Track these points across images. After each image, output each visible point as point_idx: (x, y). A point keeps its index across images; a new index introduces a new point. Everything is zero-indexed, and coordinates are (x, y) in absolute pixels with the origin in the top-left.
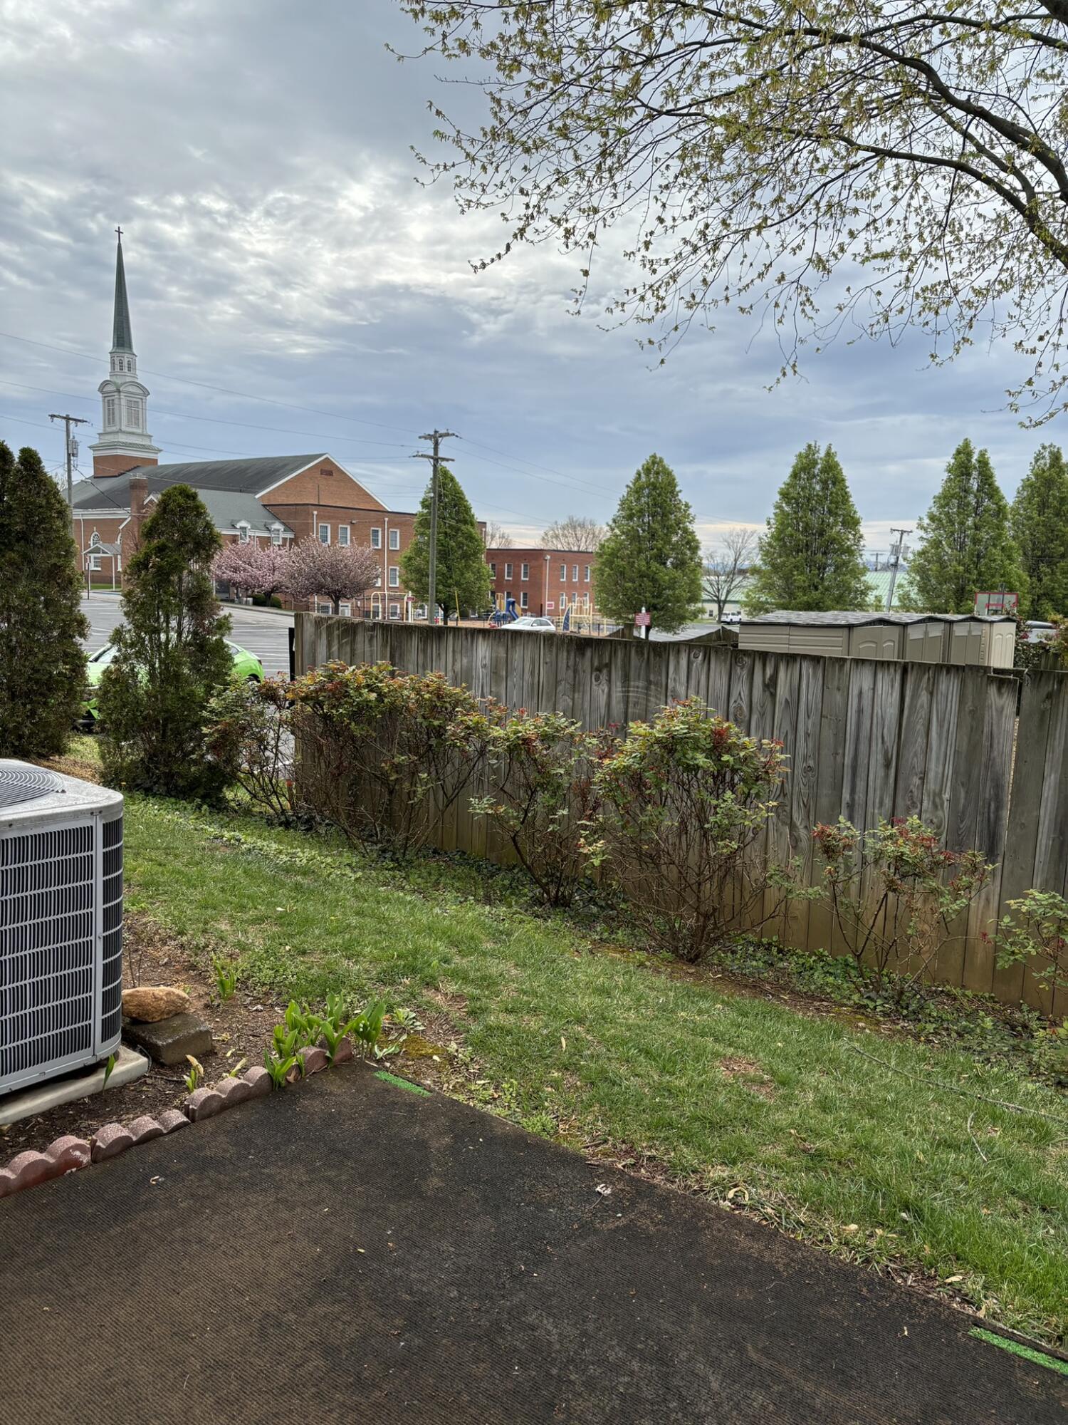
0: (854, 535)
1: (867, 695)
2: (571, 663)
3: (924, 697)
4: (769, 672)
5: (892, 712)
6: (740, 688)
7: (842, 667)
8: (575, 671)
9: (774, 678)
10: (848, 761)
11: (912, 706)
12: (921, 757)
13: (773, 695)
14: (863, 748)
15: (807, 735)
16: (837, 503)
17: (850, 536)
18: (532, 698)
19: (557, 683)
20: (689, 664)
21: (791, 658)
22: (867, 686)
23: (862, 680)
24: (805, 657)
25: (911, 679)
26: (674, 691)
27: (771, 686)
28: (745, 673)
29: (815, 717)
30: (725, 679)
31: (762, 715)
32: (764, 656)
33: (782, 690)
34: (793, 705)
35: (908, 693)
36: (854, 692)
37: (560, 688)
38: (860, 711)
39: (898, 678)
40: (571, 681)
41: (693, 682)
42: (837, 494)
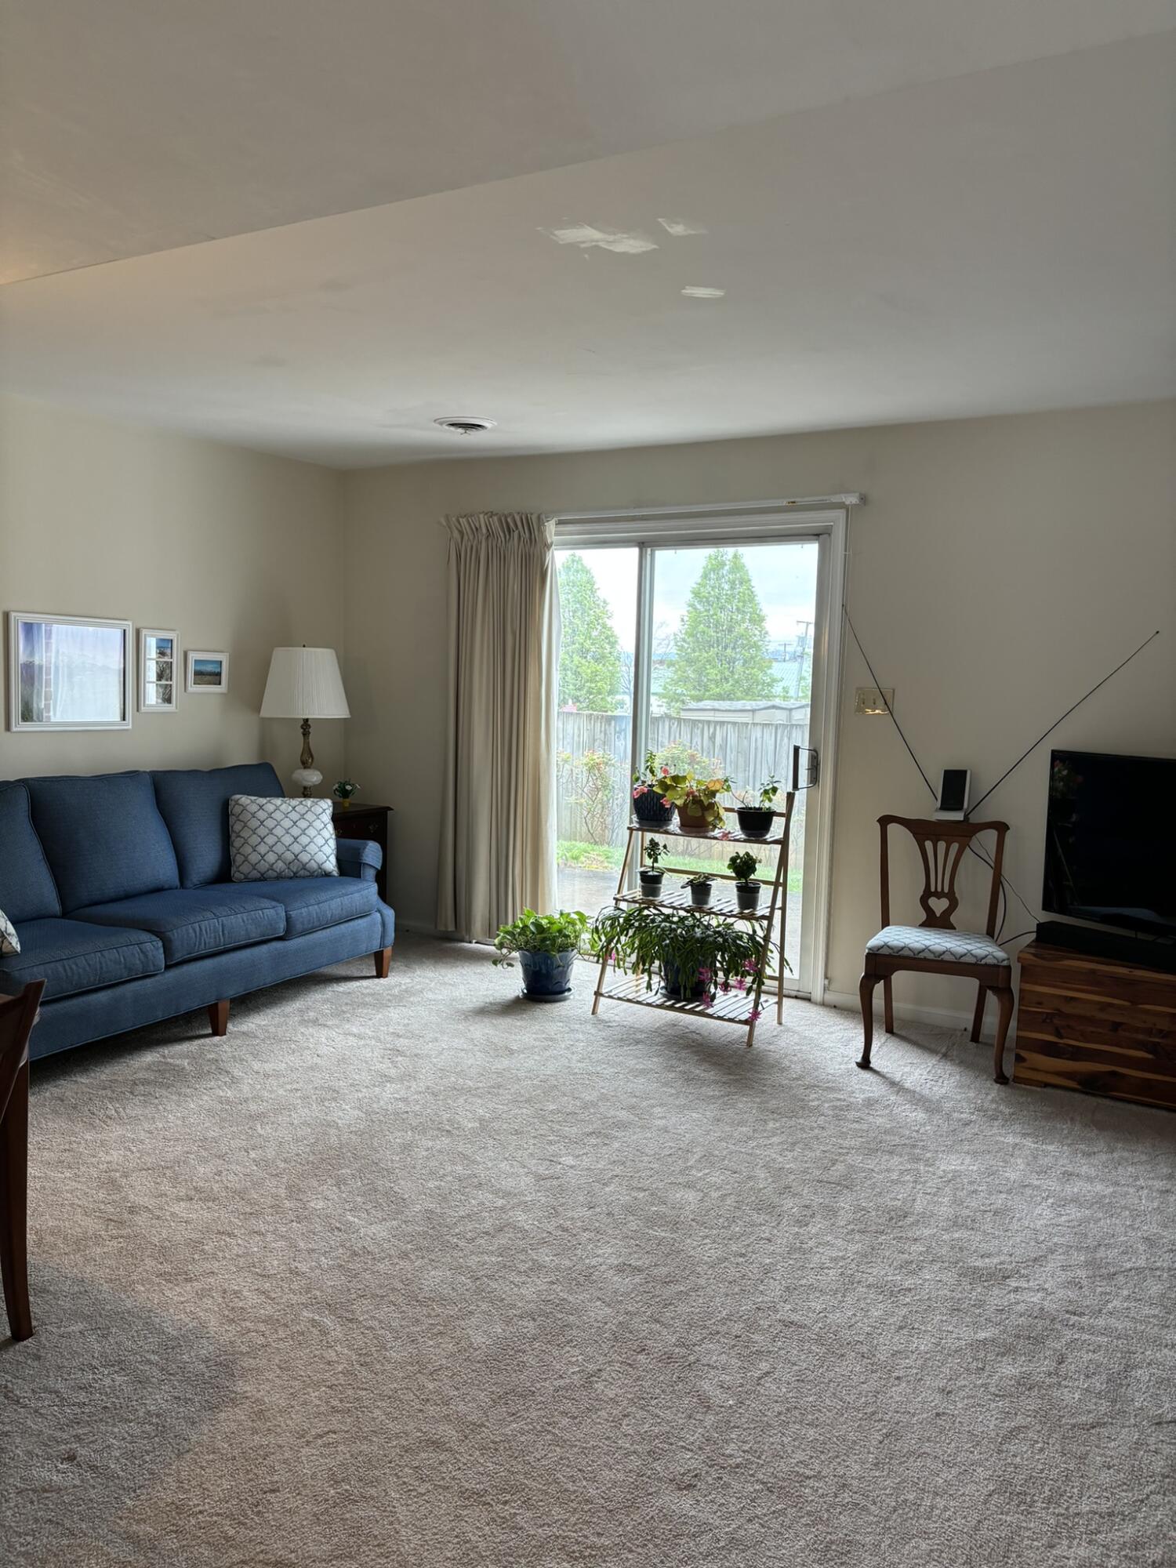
0: (760, 631)
1: (759, 740)
2: (603, 729)
3: (786, 740)
4: (711, 730)
5: (771, 748)
6: (697, 739)
7: (747, 727)
8: (605, 734)
9: (714, 734)
10: (751, 774)
11: (780, 745)
12: (785, 769)
13: (714, 743)
14: (758, 766)
15: (731, 762)
16: (744, 602)
17: (757, 632)
18: (579, 750)
19: (594, 740)
20: (670, 728)
21: (722, 723)
22: (759, 735)
23: (757, 733)
24: (728, 722)
25: (779, 732)
26: (662, 742)
27: (712, 738)
28: (699, 731)
29: (734, 753)
30: (689, 736)
31: (709, 753)
32: (709, 722)
33: (718, 740)
34: (724, 748)
35: (779, 738)
36: (753, 739)
37: (596, 744)
38: (756, 749)
39: (774, 731)
40: (603, 739)
41: (672, 739)
42: (744, 593)
